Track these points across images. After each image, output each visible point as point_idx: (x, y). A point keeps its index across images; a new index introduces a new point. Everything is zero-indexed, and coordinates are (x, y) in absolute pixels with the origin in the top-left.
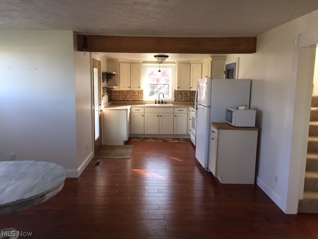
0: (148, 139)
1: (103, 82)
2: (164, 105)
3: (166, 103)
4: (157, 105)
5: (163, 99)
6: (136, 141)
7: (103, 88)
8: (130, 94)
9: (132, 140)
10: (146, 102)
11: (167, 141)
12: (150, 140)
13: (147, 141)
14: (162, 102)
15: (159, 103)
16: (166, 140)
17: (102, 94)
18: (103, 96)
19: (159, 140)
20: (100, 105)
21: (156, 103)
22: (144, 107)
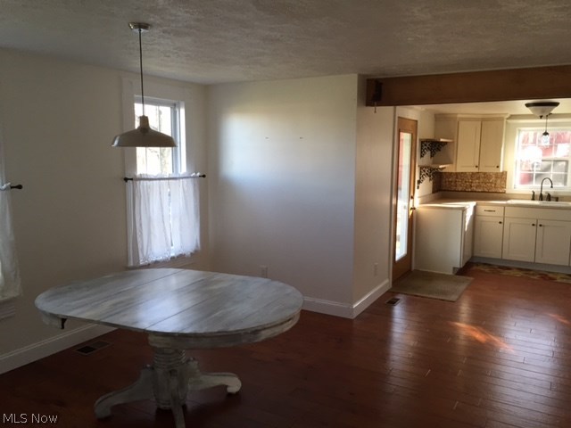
0: (508, 269)
1: (422, 156)
2: (553, 203)
3: (557, 199)
4: (537, 203)
5: (551, 192)
6: (481, 271)
7: (421, 168)
8: (478, 178)
9: (475, 268)
10: (510, 196)
11: (551, 279)
12: (512, 273)
13: (506, 273)
14: (549, 198)
15: (541, 198)
16: (551, 275)
17: (417, 178)
18: (419, 182)
19: (533, 275)
20: (412, 198)
21: (533, 199)
22: (504, 206)
